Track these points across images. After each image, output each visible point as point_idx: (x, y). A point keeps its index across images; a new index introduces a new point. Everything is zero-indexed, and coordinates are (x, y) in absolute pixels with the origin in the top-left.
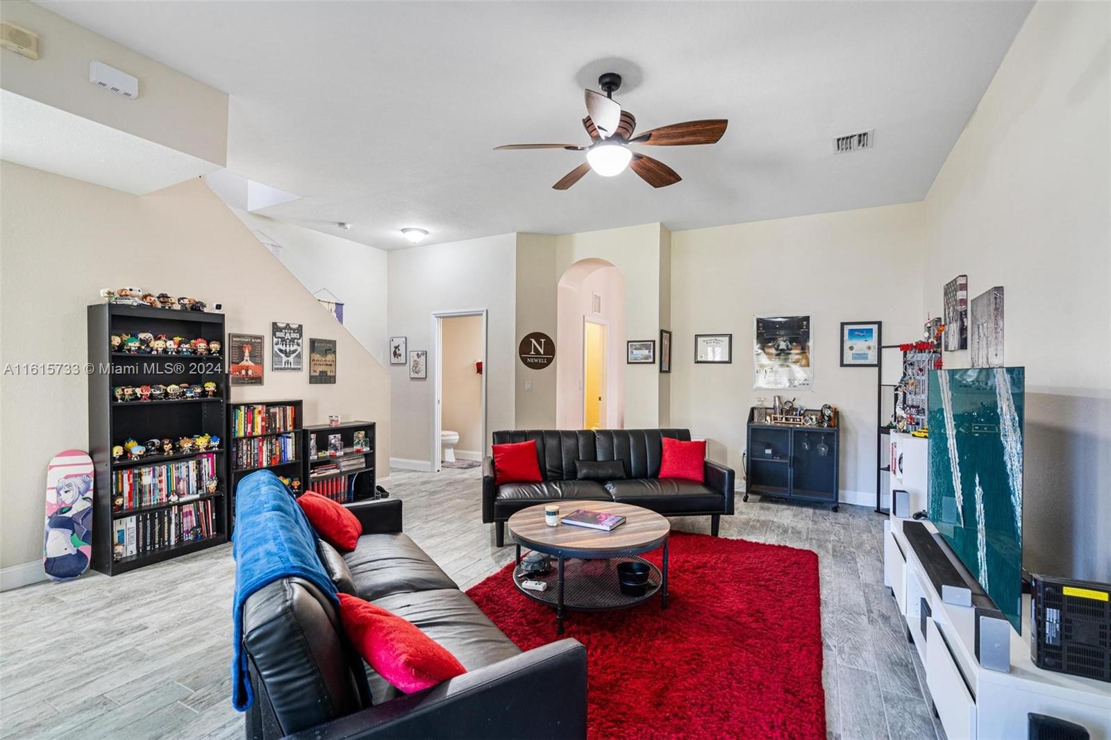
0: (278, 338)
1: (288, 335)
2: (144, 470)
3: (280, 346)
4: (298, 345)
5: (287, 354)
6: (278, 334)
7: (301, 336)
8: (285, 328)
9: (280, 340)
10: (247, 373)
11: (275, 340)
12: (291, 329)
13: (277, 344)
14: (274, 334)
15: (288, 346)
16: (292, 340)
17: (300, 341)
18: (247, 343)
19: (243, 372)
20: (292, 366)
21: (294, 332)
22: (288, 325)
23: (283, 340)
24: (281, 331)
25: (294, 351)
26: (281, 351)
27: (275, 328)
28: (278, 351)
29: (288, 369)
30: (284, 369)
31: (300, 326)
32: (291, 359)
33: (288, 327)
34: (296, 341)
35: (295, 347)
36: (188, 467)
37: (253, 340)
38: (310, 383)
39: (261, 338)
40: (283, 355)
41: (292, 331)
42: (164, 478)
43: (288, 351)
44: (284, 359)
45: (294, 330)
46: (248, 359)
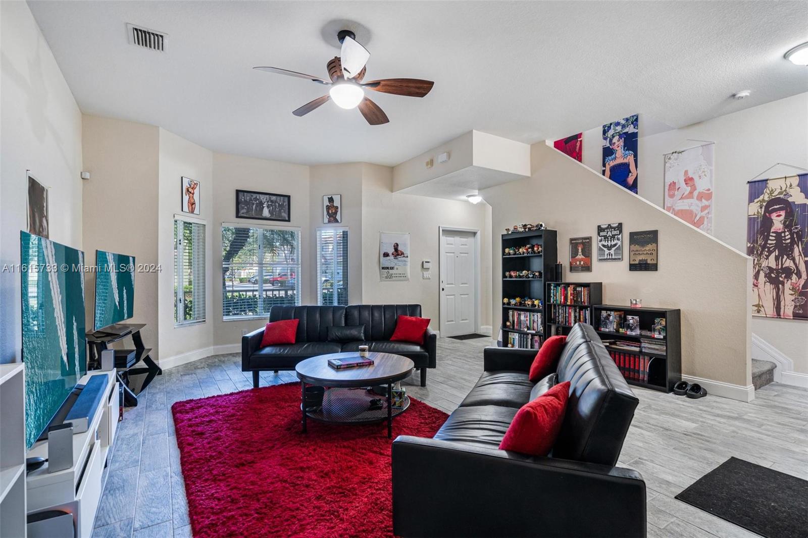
0: (602, 236)
1: (609, 233)
2: (522, 313)
3: (603, 243)
4: (618, 239)
5: (609, 248)
6: (602, 234)
7: (621, 232)
8: (607, 228)
9: (603, 238)
10: (580, 264)
11: (600, 238)
12: (612, 228)
13: (601, 241)
14: (599, 234)
15: (609, 242)
16: (613, 237)
17: (620, 236)
18: (580, 243)
19: (578, 263)
20: (613, 257)
21: (615, 230)
22: (609, 225)
23: (606, 237)
24: (604, 231)
25: (615, 245)
26: (604, 246)
27: (600, 229)
28: (602, 247)
29: (609, 259)
30: (607, 259)
31: (620, 225)
32: (612, 251)
33: (610, 227)
34: (616, 236)
35: (616, 242)
36: (537, 316)
37: (584, 241)
38: (630, 270)
39: (590, 238)
40: (605, 249)
41: (613, 230)
42: (528, 318)
43: (609, 245)
44: (607, 251)
45: (614, 228)
46: (581, 254)
